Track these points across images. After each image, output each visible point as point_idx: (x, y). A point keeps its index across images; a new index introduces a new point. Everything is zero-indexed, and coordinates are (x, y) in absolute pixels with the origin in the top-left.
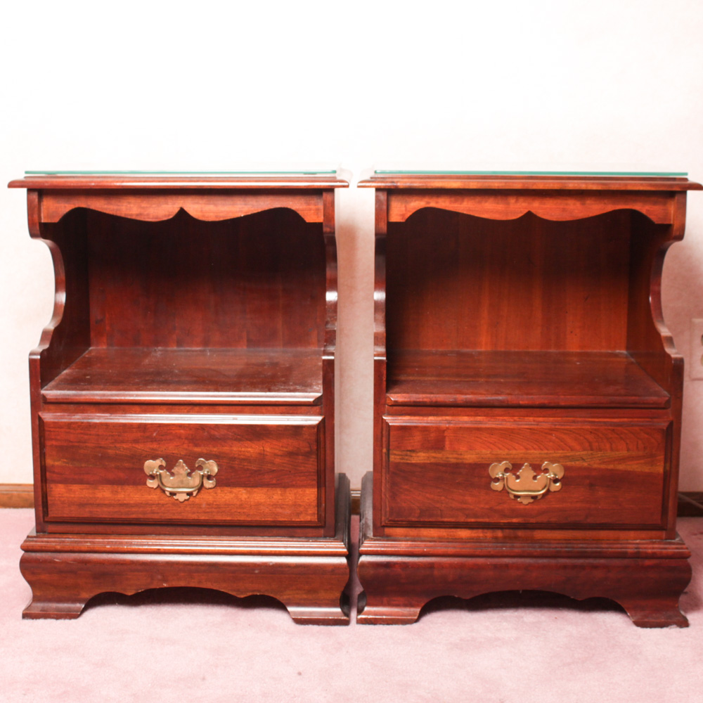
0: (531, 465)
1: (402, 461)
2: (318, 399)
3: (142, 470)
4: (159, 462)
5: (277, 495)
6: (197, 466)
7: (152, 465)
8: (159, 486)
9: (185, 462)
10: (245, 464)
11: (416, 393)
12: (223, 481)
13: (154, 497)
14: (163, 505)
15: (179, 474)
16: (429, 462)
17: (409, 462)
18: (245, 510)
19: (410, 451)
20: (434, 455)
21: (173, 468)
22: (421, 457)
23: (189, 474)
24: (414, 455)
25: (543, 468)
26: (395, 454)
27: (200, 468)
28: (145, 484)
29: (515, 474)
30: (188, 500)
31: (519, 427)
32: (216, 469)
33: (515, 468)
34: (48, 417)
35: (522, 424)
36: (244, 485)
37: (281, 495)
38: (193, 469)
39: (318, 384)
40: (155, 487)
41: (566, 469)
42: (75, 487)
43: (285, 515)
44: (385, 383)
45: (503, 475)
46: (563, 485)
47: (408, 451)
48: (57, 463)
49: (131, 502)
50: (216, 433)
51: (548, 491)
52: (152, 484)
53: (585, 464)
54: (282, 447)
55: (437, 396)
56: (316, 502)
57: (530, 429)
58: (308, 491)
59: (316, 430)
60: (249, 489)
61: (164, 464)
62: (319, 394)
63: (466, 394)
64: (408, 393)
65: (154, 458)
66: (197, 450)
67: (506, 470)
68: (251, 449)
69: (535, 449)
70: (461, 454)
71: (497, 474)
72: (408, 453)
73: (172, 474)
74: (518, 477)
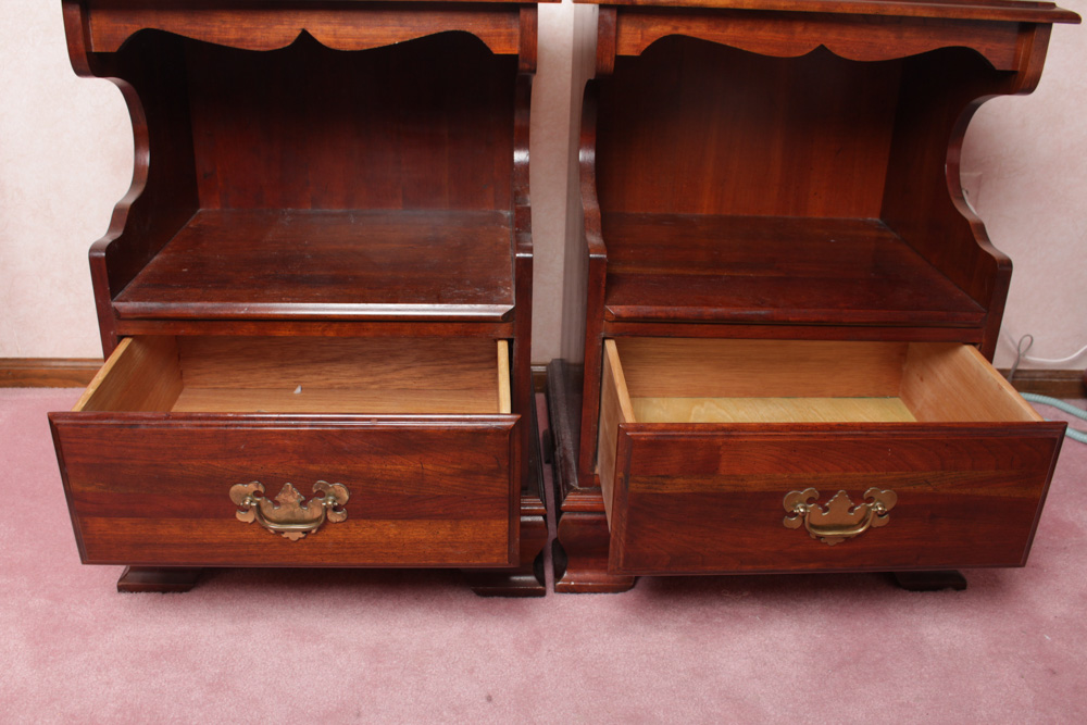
0: (848, 492)
1: (648, 491)
2: (509, 313)
3: (227, 496)
4: (252, 487)
5: (443, 531)
6: (315, 491)
7: (243, 491)
8: (255, 520)
9: (294, 486)
10: (394, 487)
11: (647, 304)
12: (356, 511)
13: (251, 534)
14: (265, 544)
15: (287, 503)
16: (690, 491)
17: (658, 491)
18: (395, 551)
19: (662, 476)
20: (699, 481)
21: (277, 494)
22: (679, 486)
23: (303, 504)
24: (668, 482)
25: (865, 496)
26: (638, 482)
27: (321, 494)
28: (234, 516)
29: (822, 505)
30: (304, 538)
31: (838, 439)
32: (346, 496)
33: (823, 497)
35: (842, 435)
36: (393, 517)
37: (452, 529)
38: (307, 497)
39: (508, 284)
40: (250, 521)
41: (901, 495)
42: (124, 522)
43: (456, 559)
44: (603, 291)
45: (805, 508)
46: (891, 517)
47: (658, 476)
48: (88, 489)
49: (215, 541)
50: (343, 444)
51: (870, 528)
52: (248, 518)
53: (930, 489)
54: (452, 463)
55: (676, 309)
56: (506, 538)
57: (855, 442)
58: (494, 524)
59: (507, 438)
60: (400, 522)
61: (261, 489)
62: (511, 307)
63: (716, 306)
64: (635, 304)
65: (246, 481)
66: (314, 468)
67: (810, 501)
68: (402, 467)
69: (858, 471)
70: (742, 480)
71: (795, 506)
72: (659, 479)
73: (277, 503)
74: (826, 509)
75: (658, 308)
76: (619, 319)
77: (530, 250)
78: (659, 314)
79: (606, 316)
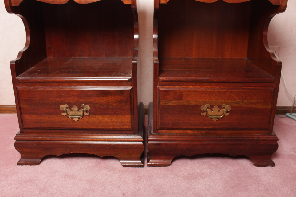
0: (218, 106)
1: (165, 104)
2: (130, 79)
3: (59, 108)
4: (65, 106)
5: (114, 118)
6: (81, 107)
7: (63, 107)
8: (66, 115)
9: (76, 106)
10: (101, 106)
11: (171, 77)
12: (91, 113)
13: (65, 119)
14: (69, 122)
15: (74, 110)
16: (176, 104)
17: (168, 104)
18: (101, 124)
19: (169, 100)
20: (178, 102)
21: (72, 108)
22: (173, 103)
23: (78, 110)
24: (170, 102)
25: (222, 107)
26: (162, 102)
27: (83, 108)
28: (61, 114)
29: (211, 109)
30: (78, 120)
31: (214, 90)
32: (89, 108)
33: (211, 107)
34: (20, 88)
35: (215, 89)
36: (101, 114)
37: (116, 118)
38: (79, 109)
39: (131, 72)
40: (65, 115)
41: (232, 107)
42: (33, 116)
43: (118, 126)
44: (158, 72)
45: (206, 110)
46: (230, 113)
47: (167, 100)
48: (25, 106)
49: (56, 121)
50: (88, 94)
51: (224, 116)
52: (64, 114)
53: (240, 105)
54: (116, 99)
55: (180, 78)
56: (130, 121)
57: (218, 91)
58: (127, 116)
59: (129, 92)
60: (103, 116)
61: (68, 106)
62: (131, 77)
63: (192, 77)
64: (168, 76)
65: (64, 104)
66: (81, 100)
67: (208, 108)
68: (103, 100)
69: (220, 99)
70: (189, 102)
71: (204, 109)
72: (168, 101)
73: (72, 110)
74: (212, 110)
75: (174, 77)
76: (163, 81)
77: (136, 60)
78: (175, 79)
79: (159, 80)
